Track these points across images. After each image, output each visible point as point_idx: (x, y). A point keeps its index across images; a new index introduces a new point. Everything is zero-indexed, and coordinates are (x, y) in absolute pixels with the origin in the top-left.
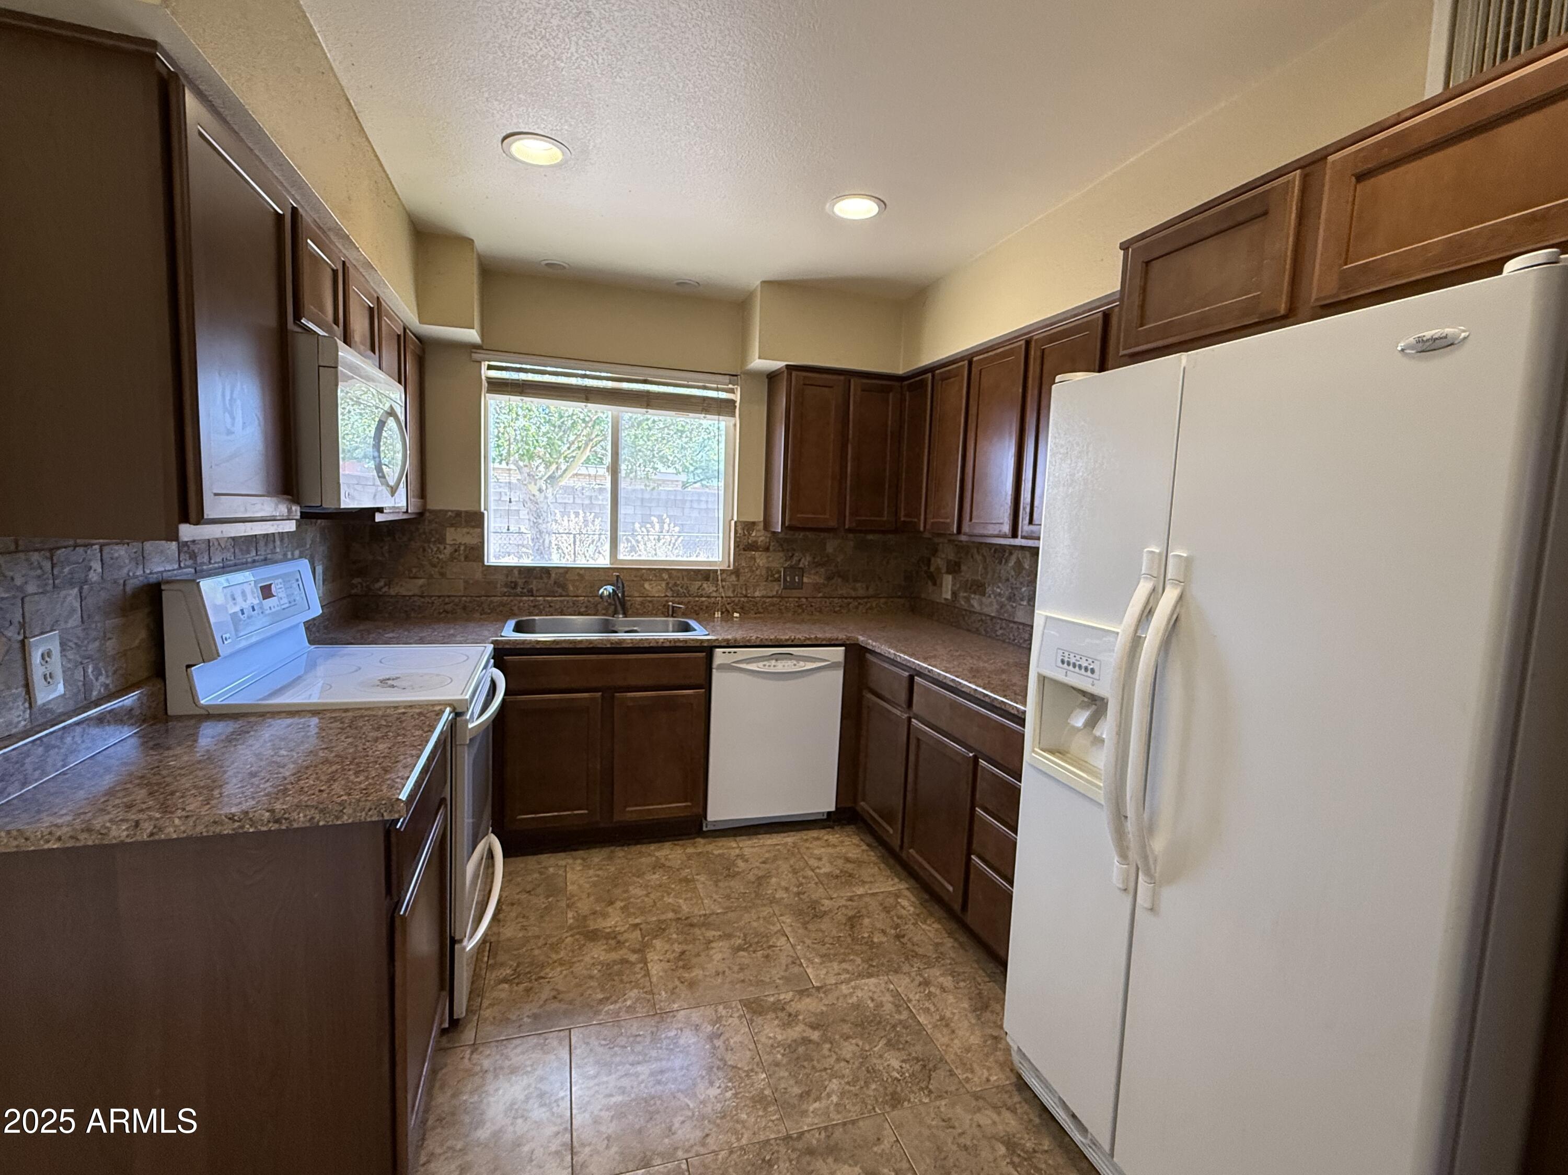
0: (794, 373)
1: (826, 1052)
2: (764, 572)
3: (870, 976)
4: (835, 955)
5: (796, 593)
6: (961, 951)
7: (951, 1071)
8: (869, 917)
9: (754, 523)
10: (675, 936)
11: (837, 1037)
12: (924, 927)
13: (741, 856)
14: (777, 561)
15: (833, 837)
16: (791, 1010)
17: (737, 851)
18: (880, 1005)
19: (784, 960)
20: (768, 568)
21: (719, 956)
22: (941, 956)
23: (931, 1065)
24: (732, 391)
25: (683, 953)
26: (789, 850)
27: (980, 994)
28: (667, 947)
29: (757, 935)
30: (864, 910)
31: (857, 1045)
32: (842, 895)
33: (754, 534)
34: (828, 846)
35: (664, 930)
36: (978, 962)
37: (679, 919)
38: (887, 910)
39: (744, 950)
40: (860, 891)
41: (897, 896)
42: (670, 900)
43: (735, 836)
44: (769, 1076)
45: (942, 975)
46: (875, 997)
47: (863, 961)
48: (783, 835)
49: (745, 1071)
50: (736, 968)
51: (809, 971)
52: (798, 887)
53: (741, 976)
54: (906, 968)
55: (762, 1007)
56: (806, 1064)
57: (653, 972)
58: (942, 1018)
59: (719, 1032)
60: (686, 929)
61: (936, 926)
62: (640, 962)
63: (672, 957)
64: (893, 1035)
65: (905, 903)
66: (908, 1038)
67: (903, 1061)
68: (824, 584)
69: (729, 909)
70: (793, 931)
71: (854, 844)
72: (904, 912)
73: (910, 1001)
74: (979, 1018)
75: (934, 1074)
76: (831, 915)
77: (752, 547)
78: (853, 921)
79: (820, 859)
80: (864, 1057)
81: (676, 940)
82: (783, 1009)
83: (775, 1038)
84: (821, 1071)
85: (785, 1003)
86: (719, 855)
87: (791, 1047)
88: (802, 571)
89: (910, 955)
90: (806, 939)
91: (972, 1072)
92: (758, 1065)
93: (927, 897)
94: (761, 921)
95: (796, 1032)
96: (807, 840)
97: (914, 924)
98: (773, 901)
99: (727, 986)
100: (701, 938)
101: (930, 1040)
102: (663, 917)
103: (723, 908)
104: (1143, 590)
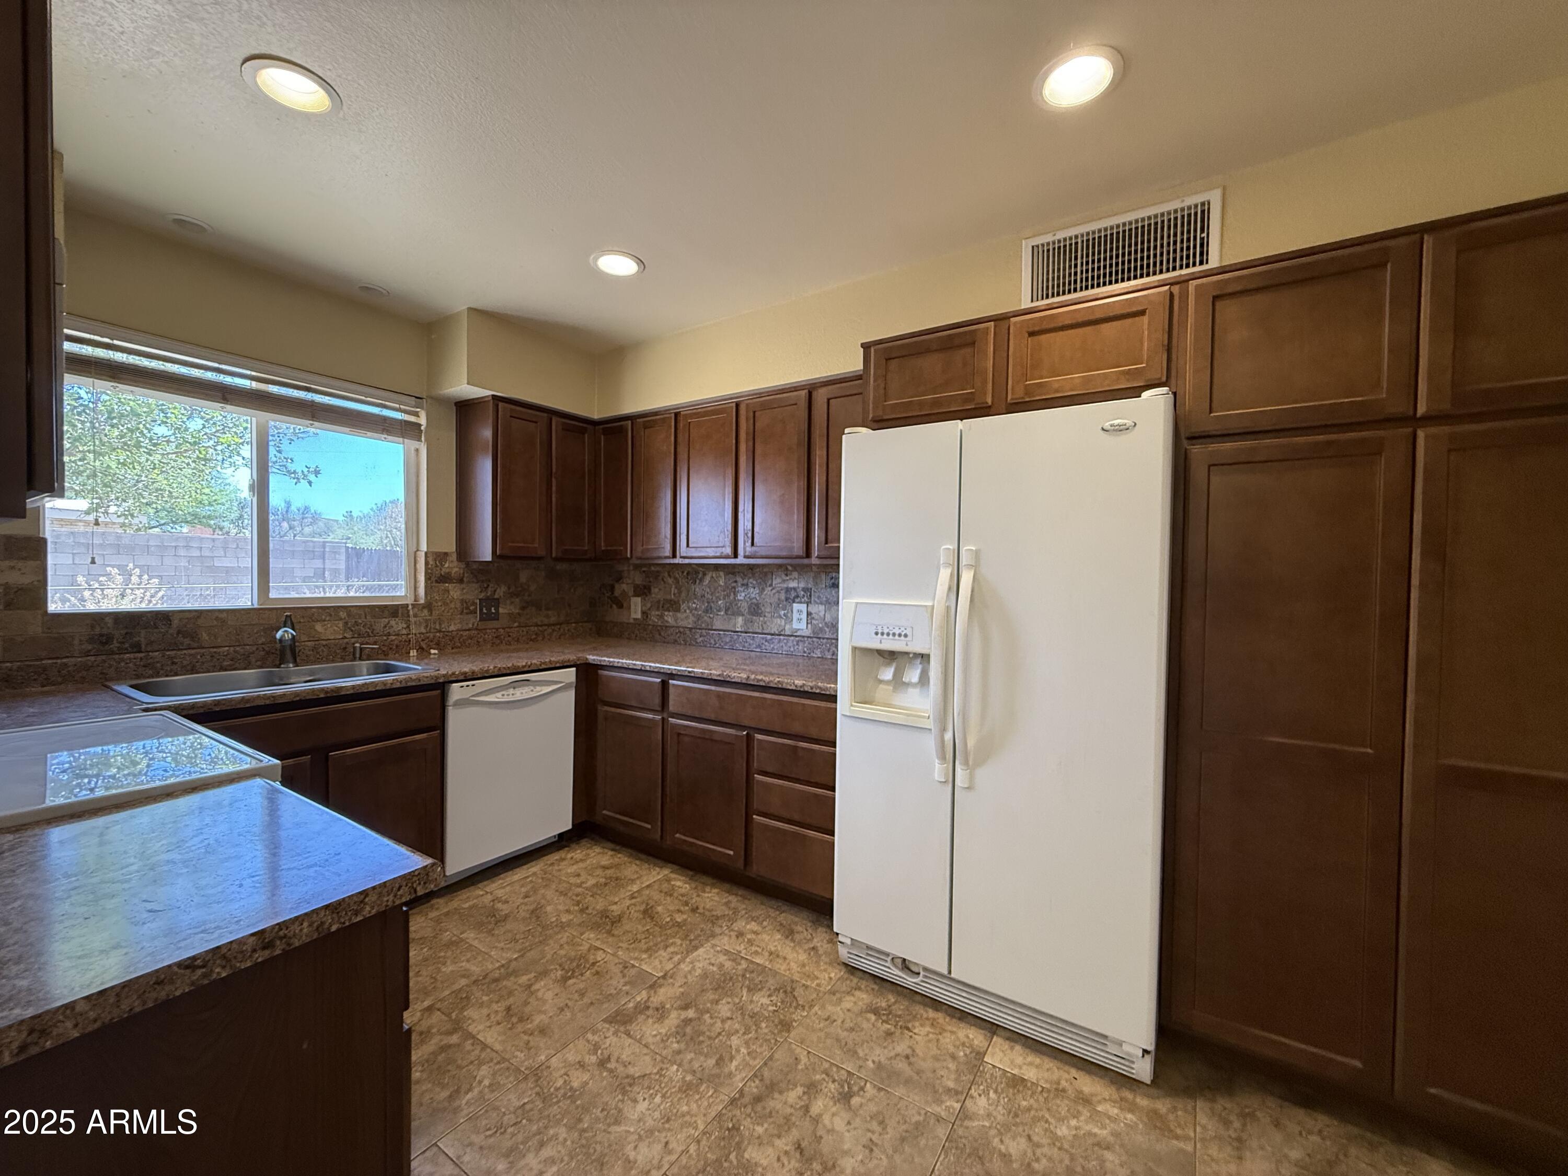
0: (501, 404)
1: (709, 1021)
2: (458, 605)
3: (696, 948)
4: (656, 945)
5: (494, 624)
6: (746, 902)
7: (804, 985)
8: (659, 905)
9: (446, 554)
10: (485, 998)
11: (709, 1005)
12: (706, 895)
13: (496, 900)
14: (472, 593)
15: (577, 853)
16: (655, 1005)
17: (489, 897)
18: (721, 966)
19: (616, 970)
20: (462, 600)
21: (549, 995)
22: (736, 911)
23: (789, 989)
24: (416, 414)
25: (508, 1009)
26: (542, 878)
27: (781, 924)
28: (485, 1011)
29: (572, 960)
30: (650, 901)
31: (728, 1003)
32: (622, 896)
33: (447, 565)
34: (577, 862)
35: (467, 998)
36: (762, 904)
37: (475, 982)
38: (669, 894)
39: (570, 978)
40: (635, 888)
41: (668, 881)
42: (450, 968)
43: (473, 884)
44: (680, 1065)
45: (747, 923)
46: (713, 961)
47: (682, 940)
48: (525, 867)
49: (656, 1074)
50: (576, 996)
51: (644, 967)
52: (578, 905)
53: (586, 1000)
54: (718, 930)
55: (628, 1016)
56: (701, 1038)
57: (489, 1041)
58: (771, 953)
59: (606, 1056)
60: (493, 986)
61: (716, 891)
62: (466, 1039)
63: (499, 1017)
64: (747, 982)
65: (678, 883)
66: (760, 978)
67: (770, 996)
68: (519, 614)
69: (523, 953)
70: (603, 943)
71: (599, 853)
72: (683, 891)
73: (740, 952)
74: (793, 940)
75: (796, 994)
76: (626, 916)
77: (444, 578)
78: (648, 913)
79: (579, 875)
80: (741, 1009)
81: (491, 1001)
82: (648, 1008)
83: (660, 1034)
84: (717, 1037)
85: (645, 1002)
86: (471, 908)
87: (679, 1032)
88: (497, 602)
89: (714, 920)
90: (620, 944)
91: (817, 978)
92: (663, 1063)
93: (691, 873)
94: (566, 947)
95: (673, 1019)
96: (552, 864)
97: (698, 896)
98: (562, 926)
99: (579, 1015)
100: (515, 987)
101: (775, 973)
102: (456, 987)
103: (519, 951)
104: (945, 575)
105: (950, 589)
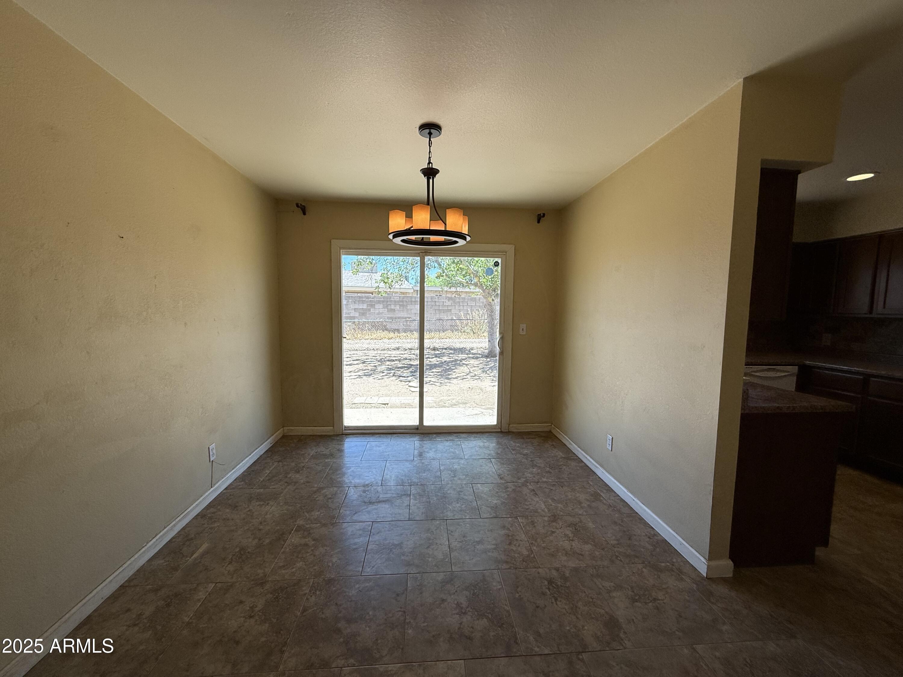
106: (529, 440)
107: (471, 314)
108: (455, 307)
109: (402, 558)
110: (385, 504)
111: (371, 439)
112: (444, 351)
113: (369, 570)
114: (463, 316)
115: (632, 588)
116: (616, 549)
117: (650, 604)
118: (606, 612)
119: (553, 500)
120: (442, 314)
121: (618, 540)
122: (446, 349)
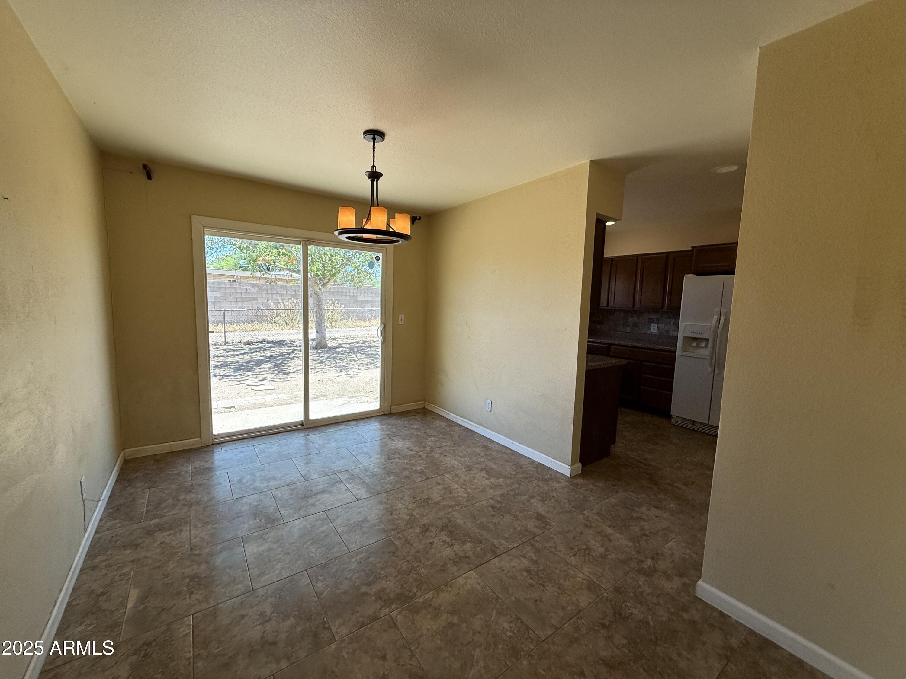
104: (716, 317)
105: (717, 321)
106: (412, 417)
107: (282, 303)
108: (262, 296)
109: (376, 528)
110: (323, 494)
111: (255, 442)
112: (260, 345)
113: (353, 546)
114: (272, 305)
115: (538, 494)
116: (517, 476)
117: (552, 500)
118: (533, 512)
119: (461, 457)
120: (246, 303)
121: (515, 471)
122: (261, 342)
